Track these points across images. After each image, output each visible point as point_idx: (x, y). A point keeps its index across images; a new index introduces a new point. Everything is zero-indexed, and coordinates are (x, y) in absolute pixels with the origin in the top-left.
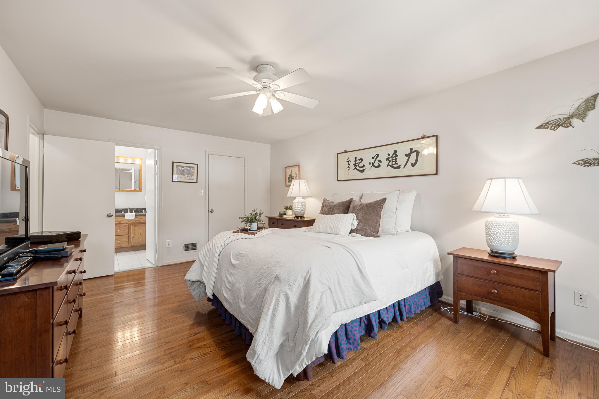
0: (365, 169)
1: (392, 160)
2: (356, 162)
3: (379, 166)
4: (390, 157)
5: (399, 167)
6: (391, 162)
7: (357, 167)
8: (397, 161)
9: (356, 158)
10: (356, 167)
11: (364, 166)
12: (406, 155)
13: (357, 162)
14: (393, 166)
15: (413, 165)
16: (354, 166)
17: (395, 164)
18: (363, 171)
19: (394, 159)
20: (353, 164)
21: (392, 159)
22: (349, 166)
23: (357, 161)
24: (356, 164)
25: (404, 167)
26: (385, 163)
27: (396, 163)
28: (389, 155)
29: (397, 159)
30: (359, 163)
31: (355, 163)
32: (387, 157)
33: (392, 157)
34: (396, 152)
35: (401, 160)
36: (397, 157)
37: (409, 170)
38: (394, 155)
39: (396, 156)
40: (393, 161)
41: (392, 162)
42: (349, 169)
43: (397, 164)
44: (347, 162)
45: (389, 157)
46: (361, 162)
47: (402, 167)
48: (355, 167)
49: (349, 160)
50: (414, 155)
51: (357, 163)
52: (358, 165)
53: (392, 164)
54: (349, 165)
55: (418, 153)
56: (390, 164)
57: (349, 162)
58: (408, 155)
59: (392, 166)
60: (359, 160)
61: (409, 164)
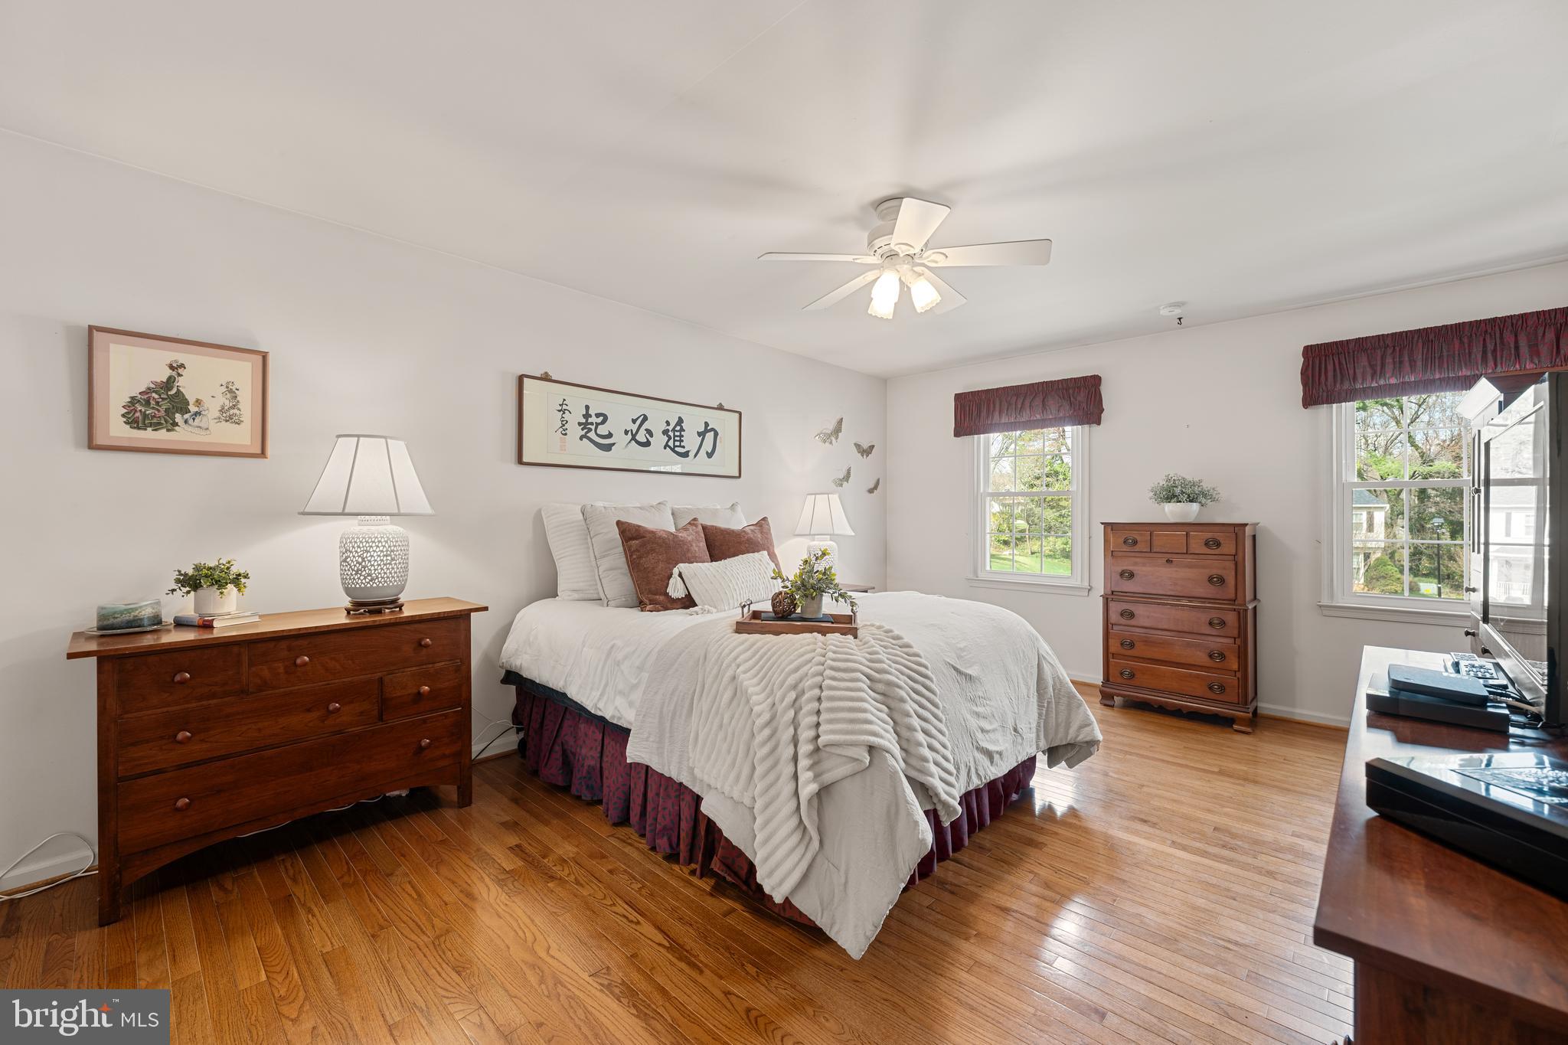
0: (614, 444)
1: (675, 436)
2: (587, 420)
3: (647, 444)
4: (670, 428)
5: (686, 455)
6: (672, 441)
7: (592, 435)
8: (682, 441)
9: (587, 407)
10: (587, 433)
11: (610, 435)
12: (699, 434)
13: (590, 420)
14: (676, 449)
15: (710, 455)
16: (582, 429)
17: (680, 446)
18: (608, 448)
19: (677, 436)
20: (580, 424)
21: (674, 434)
22: (564, 425)
23: (591, 416)
24: (587, 423)
25: (695, 456)
26: (659, 440)
27: (682, 444)
28: (668, 423)
29: (683, 436)
30: (597, 424)
31: (584, 421)
32: (664, 427)
33: (674, 430)
34: (680, 421)
35: (691, 441)
36: (682, 433)
37: (701, 464)
38: (678, 428)
39: (682, 430)
40: (676, 438)
41: (675, 441)
42: (566, 434)
43: (684, 447)
44: (559, 411)
45: (668, 427)
46: (603, 422)
47: (691, 454)
48: (583, 432)
49: (564, 407)
50: (710, 436)
51: (592, 424)
52: (593, 427)
53: (675, 446)
54: (564, 422)
55: (716, 434)
56: (671, 443)
57: (564, 413)
58: (702, 434)
59: (673, 450)
60: (598, 415)
61: (703, 452)
